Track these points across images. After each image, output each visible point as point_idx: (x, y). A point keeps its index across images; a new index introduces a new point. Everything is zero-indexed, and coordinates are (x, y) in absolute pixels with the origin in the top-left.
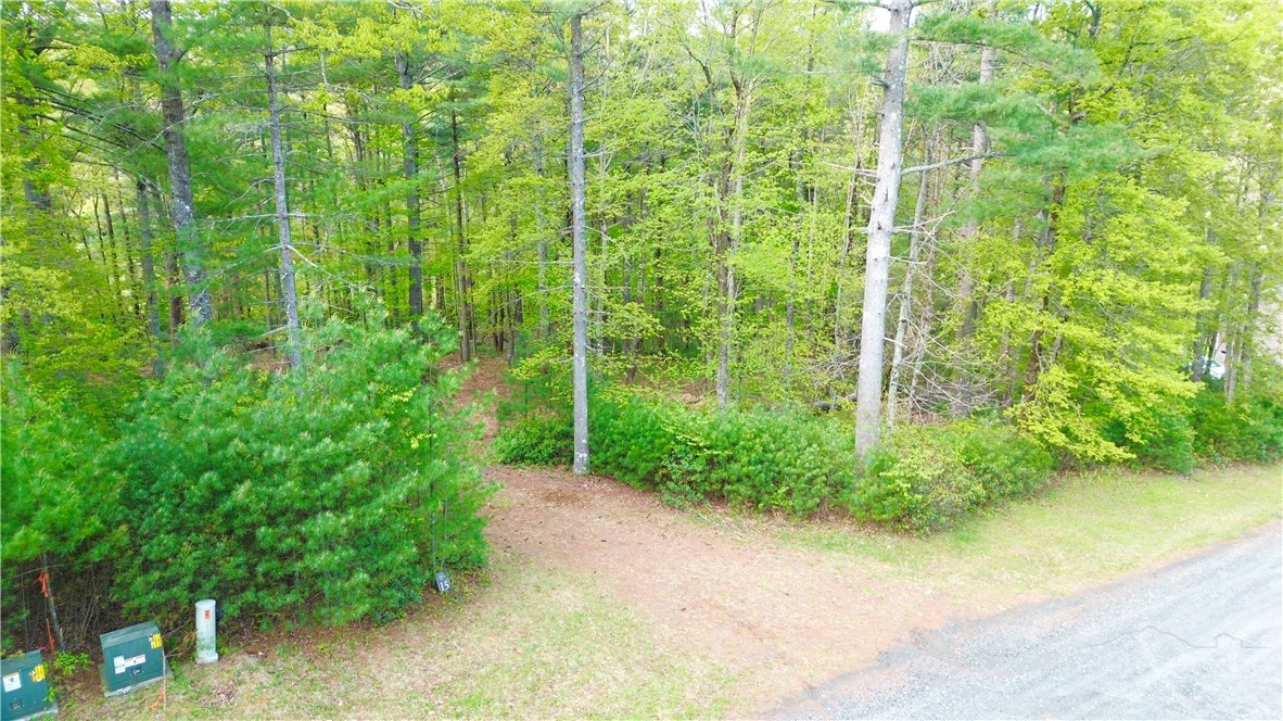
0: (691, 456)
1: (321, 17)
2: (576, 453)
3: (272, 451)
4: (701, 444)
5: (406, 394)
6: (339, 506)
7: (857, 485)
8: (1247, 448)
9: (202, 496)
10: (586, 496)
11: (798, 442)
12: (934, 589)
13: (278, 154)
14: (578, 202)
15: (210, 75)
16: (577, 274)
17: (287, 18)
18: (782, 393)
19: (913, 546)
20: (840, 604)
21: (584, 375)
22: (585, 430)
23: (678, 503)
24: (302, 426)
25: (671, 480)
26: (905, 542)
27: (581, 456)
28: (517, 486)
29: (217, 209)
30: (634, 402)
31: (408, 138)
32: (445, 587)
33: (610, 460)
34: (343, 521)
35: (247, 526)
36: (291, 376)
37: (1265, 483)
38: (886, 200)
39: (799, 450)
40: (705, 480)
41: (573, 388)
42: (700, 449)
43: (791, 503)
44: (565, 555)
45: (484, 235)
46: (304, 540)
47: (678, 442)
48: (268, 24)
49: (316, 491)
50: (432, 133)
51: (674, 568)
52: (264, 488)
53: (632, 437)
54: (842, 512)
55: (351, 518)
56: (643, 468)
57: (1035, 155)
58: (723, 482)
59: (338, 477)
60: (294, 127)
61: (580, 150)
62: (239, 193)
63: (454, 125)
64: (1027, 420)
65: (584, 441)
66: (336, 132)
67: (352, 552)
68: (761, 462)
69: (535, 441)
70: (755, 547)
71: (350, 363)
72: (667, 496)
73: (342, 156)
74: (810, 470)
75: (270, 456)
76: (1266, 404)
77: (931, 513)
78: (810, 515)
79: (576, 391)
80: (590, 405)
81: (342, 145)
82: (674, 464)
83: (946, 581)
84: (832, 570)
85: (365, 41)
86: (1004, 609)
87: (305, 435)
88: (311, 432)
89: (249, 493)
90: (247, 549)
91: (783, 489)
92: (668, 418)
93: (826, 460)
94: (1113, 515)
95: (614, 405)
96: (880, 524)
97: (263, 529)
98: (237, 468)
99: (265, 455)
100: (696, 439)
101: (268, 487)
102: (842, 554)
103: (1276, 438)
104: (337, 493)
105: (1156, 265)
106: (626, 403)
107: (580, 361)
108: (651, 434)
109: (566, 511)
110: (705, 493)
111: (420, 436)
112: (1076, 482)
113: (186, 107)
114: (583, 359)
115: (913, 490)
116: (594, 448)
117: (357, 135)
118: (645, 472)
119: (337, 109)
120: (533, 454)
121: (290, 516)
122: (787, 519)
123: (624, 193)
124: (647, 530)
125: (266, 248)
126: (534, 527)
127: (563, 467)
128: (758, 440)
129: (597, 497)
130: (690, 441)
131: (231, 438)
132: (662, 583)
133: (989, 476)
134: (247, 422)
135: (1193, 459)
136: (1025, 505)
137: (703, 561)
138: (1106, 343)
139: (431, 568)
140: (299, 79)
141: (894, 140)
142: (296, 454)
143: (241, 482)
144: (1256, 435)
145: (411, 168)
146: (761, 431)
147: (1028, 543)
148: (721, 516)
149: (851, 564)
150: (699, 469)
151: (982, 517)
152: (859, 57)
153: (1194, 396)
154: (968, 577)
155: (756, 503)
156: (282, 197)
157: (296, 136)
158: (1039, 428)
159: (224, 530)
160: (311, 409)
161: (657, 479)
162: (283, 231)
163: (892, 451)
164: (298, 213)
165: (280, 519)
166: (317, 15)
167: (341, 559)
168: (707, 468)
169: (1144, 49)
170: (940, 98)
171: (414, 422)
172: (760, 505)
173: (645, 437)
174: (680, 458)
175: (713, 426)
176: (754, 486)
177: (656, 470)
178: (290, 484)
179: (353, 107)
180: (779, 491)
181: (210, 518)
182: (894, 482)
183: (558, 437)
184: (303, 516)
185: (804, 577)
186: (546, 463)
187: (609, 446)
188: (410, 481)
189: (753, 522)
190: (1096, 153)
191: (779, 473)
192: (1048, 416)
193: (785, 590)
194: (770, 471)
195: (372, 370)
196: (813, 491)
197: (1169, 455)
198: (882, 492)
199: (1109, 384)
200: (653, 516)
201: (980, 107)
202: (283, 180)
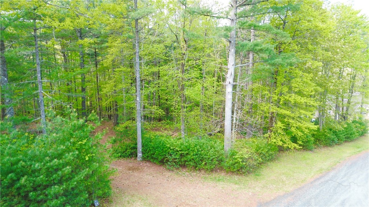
0: (175, 153)
1: (53, 17)
2: (138, 154)
3: (35, 165)
4: (178, 150)
5: (84, 141)
6: (60, 182)
7: (226, 161)
8: (327, 142)
9: (8, 183)
10: (142, 168)
11: (208, 148)
12: (252, 193)
13: (38, 61)
14: (138, 76)
15: (15, 36)
16: (138, 98)
17: (41, 17)
18: (200, 132)
19: (243, 178)
20: (225, 200)
21: (140, 129)
22: (141, 147)
23: (171, 168)
24: (46, 155)
25: (169, 161)
26: (240, 177)
27: (139, 155)
28: (119, 166)
29: (17, 79)
30: (157, 137)
31: (81, 56)
32: (97, 205)
33: (149, 156)
34: (61, 188)
35: (26, 192)
36: (42, 138)
37: (333, 152)
38: (231, 75)
39: (208, 150)
40: (180, 161)
41: (137, 133)
42: (177, 151)
43: (206, 167)
44: (137, 189)
45: (107, 86)
46: (46, 195)
47: (171, 149)
48: (35, 19)
49: (52, 178)
50: (89, 54)
51: (172, 192)
52: (32, 178)
53: (156, 148)
54: (221, 169)
55: (64, 186)
56: (160, 158)
57: (273, 62)
58: (185, 161)
59: (60, 173)
60: (44, 52)
61: (138, 60)
62: (24, 74)
63: (95, 52)
64: (271, 138)
65: (141, 150)
66: (58, 54)
67: (65, 198)
68: (197, 155)
69: (124, 150)
70: (197, 182)
71: (64, 131)
72: (168, 167)
73: (59, 61)
74: (212, 156)
75: (34, 166)
76: (330, 130)
77: (248, 168)
78: (212, 170)
79: (138, 134)
80: (142, 138)
81: (59, 58)
82: (170, 157)
83: (255, 190)
84: (221, 189)
85: (68, 24)
86: (273, 198)
87: (48, 158)
88: (49, 157)
89: (26, 180)
90: (25, 200)
91: (204, 163)
92: (167, 142)
93: (217, 153)
94: (296, 164)
95: (150, 138)
96: (233, 172)
97: (31, 193)
98: (22, 171)
99: (32, 166)
100: (177, 148)
101: (33, 177)
102: (223, 183)
103: (334, 139)
104: (59, 178)
105: (305, 93)
106: (154, 137)
107: (139, 125)
108: (162, 147)
109: (136, 174)
110: (180, 165)
111: (89, 155)
112: (284, 155)
113: (6, 46)
114: (140, 124)
115: (243, 161)
116: (144, 152)
117: (64, 55)
118: (161, 159)
119: (58, 47)
120: (124, 154)
121: (42, 187)
122: (205, 172)
123: (151, 72)
124: (162, 179)
125: (33, 92)
126: (126, 180)
127: (134, 158)
128: (196, 148)
129: (145, 168)
130: (175, 149)
131: (19, 161)
132: (169, 197)
133: (262, 155)
134: (26, 154)
135: (313, 146)
136: (272, 163)
137: (181, 188)
138: (292, 115)
139: (92, 200)
140: (46, 37)
141: (233, 57)
142: (44, 165)
143: (23, 176)
144: (329, 138)
145: (82, 65)
146: (196, 145)
147: (275, 175)
148: (185, 172)
149: (226, 186)
150: (178, 158)
151: (261, 167)
152: (223, 32)
153: (317, 130)
154: (261, 188)
155: (196, 167)
156: (39, 75)
157: (44, 55)
158: (275, 141)
159: (16, 194)
160: (50, 149)
161: (165, 161)
162: (39, 86)
163: (236, 149)
164: (45, 80)
165: (38, 189)
166: (52, 16)
167: (61, 201)
168: (180, 157)
169: (298, 32)
170: (246, 45)
171: (87, 150)
172: (197, 168)
173: (160, 148)
174: (172, 154)
175: (182, 144)
176: (195, 162)
177: (164, 159)
178: (41, 177)
179: (63, 46)
180: (203, 164)
181: (11, 190)
182: (237, 159)
183: (132, 149)
184: (46, 187)
185: (213, 191)
186: (128, 157)
187: (149, 151)
188: (86, 171)
189: (195, 174)
190: (289, 61)
191: (202, 158)
192: (277, 137)
193: (208, 197)
194: (200, 157)
195: (72, 134)
196: (213, 163)
197: (307, 145)
198: (234, 162)
199: (294, 127)
200: (164, 174)
201: (258, 48)
202: (40, 69)
